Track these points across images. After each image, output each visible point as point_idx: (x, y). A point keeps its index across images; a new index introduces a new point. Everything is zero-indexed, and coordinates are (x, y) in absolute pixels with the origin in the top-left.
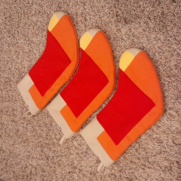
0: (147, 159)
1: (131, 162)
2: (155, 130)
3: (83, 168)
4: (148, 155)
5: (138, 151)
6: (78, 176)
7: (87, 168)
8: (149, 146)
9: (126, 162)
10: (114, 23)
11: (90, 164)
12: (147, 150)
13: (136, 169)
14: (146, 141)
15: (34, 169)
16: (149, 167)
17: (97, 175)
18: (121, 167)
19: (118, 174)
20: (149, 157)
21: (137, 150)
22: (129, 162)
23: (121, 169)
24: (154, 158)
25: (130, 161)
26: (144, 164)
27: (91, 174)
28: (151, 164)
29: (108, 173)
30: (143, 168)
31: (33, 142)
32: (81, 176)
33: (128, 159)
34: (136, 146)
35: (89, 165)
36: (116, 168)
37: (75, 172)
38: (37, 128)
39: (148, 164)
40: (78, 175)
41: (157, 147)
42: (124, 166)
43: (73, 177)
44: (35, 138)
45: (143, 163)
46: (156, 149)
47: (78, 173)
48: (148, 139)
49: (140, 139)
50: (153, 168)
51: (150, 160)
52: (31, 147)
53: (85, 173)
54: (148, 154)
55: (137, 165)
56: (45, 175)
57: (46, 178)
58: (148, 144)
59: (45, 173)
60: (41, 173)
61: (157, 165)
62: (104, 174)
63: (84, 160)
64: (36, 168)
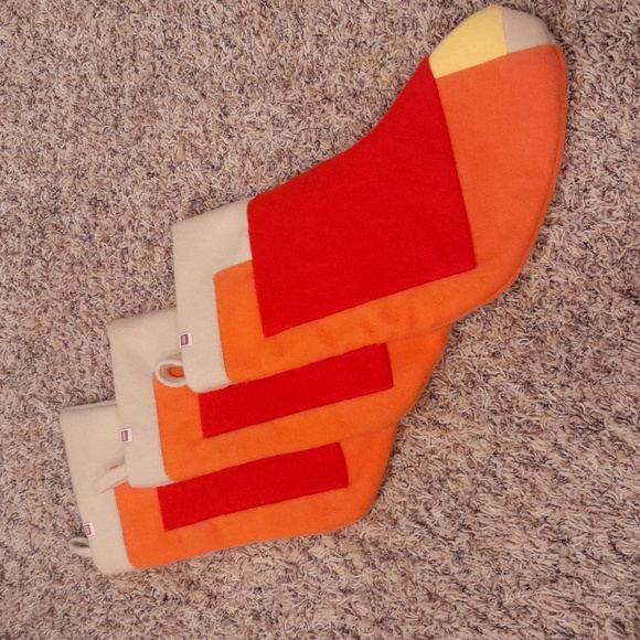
0: (496, 593)
1: (431, 597)
2: (546, 489)
3: (225, 588)
4: (501, 581)
5: (465, 561)
6: (200, 618)
7: (244, 592)
8: (509, 546)
9: (409, 594)
10: (429, 30)
11: (255, 578)
12: (502, 561)
13: (446, 626)
14: (501, 526)
15: (13, 564)
16: (498, 627)
17: (280, 625)
18: (386, 610)
19: (369, 635)
20: (505, 588)
21: (458, 556)
22: (421, 595)
23: (384, 615)
24: (527, 594)
25: (425, 592)
26: (482, 610)
27: (257, 617)
28: (510, 616)
29: (329, 622)
30: (476, 624)
31: (19, 458)
32: (213, 619)
33: (416, 584)
34: (458, 540)
35: (253, 584)
36: (363, 610)
37: (188, 602)
38: (41, 407)
39: (499, 614)
40: (201, 613)
41: (543, 556)
42: (399, 606)
43: (179, 618)
44: (31, 445)
45: (476, 606)
46: (538, 561)
47: (201, 607)
48: (513, 520)
49: (479, 514)
50: (515, 631)
51: (508, 600)
52: (10, 477)
53: (232, 610)
54: (502, 577)
55: (454, 613)
56: (59, 592)
57: (65, 606)
58: (507, 538)
59: (61, 587)
60: (45, 586)
61: (535, 622)
62: (312, 625)
63: (231, 560)
64: (23, 563)
